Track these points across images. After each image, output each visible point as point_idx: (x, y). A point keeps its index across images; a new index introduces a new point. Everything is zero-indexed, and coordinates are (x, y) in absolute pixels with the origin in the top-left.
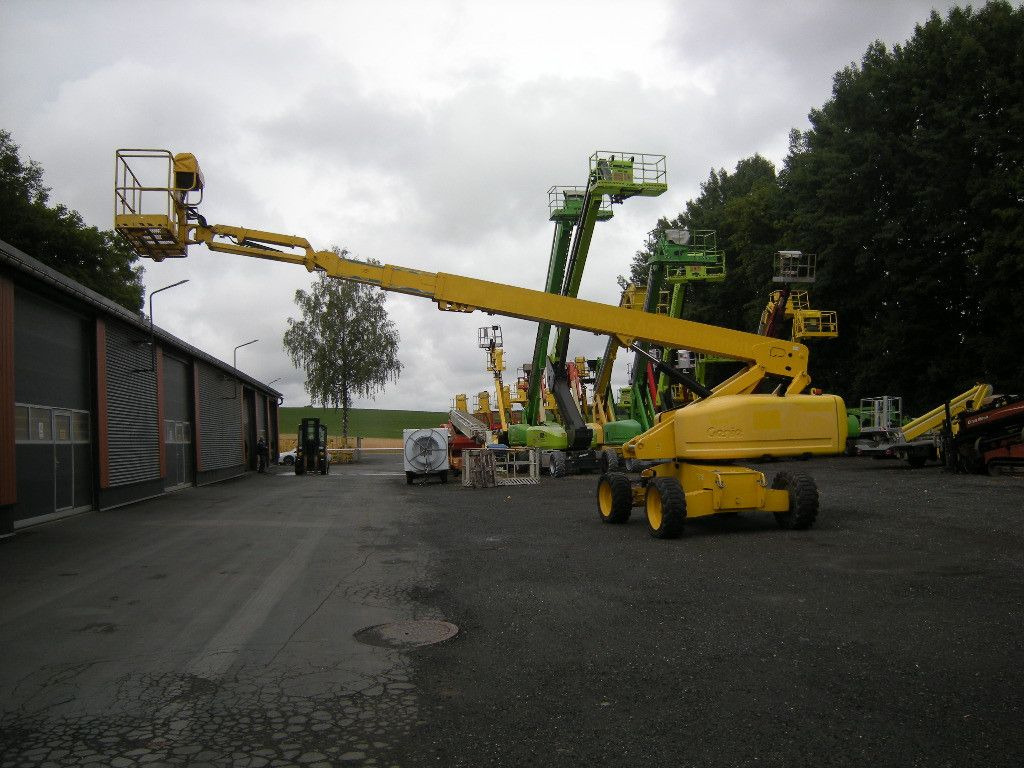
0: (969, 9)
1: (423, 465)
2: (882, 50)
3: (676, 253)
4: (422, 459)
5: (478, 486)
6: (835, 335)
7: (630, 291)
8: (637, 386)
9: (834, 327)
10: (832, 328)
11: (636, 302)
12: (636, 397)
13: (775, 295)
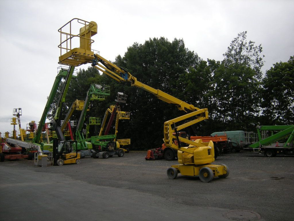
2: (137, 45)
3: (98, 91)
6: (129, 119)
7: (77, 101)
8: (79, 132)
9: (129, 116)
10: (128, 117)
11: (80, 105)
12: (78, 135)
13: (111, 106)
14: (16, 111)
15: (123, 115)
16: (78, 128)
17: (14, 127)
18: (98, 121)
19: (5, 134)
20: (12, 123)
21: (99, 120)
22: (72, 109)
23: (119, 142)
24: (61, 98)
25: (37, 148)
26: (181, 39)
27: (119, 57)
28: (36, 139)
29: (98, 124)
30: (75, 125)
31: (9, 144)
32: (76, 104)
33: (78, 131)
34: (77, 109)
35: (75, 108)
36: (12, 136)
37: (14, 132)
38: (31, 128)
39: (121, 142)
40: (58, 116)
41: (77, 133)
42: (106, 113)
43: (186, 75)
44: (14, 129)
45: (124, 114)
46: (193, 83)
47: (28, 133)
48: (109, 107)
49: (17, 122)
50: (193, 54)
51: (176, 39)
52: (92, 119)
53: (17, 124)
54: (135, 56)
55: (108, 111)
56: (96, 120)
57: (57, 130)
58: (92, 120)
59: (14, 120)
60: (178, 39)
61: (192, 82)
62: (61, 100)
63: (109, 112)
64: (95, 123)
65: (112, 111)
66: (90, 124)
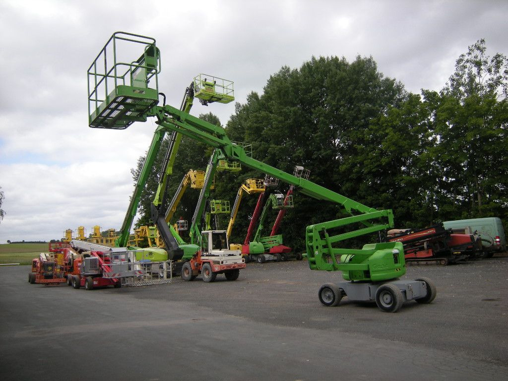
2: (288, 70)
7: (192, 173)
8: (196, 226)
11: (197, 179)
12: (195, 232)
13: (248, 181)
16: (195, 220)
18: (226, 207)
19: (65, 233)
21: (228, 205)
22: (183, 186)
23: (262, 243)
24: (166, 167)
26: (368, 57)
27: (254, 96)
28: (120, 240)
29: (226, 212)
31: (75, 249)
32: (189, 179)
33: (194, 225)
34: (193, 186)
35: (189, 184)
39: (264, 242)
40: (160, 200)
41: (194, 228)
42: (240, 192)
43: (382, 119)
46: (397, 133)
48: (244, 182)
50: (393, 83)
51: (359, 57)
52: (216, 203)
54: (286, 92)
55: (242, 189)
56: (223, 204)
57: (160, 223)
58: (215, 206)
60: (362, 57)
62: (165, 170)
63: (244, 191)
64: (221, 210)
65: (251, 189)
66: (212, 213)
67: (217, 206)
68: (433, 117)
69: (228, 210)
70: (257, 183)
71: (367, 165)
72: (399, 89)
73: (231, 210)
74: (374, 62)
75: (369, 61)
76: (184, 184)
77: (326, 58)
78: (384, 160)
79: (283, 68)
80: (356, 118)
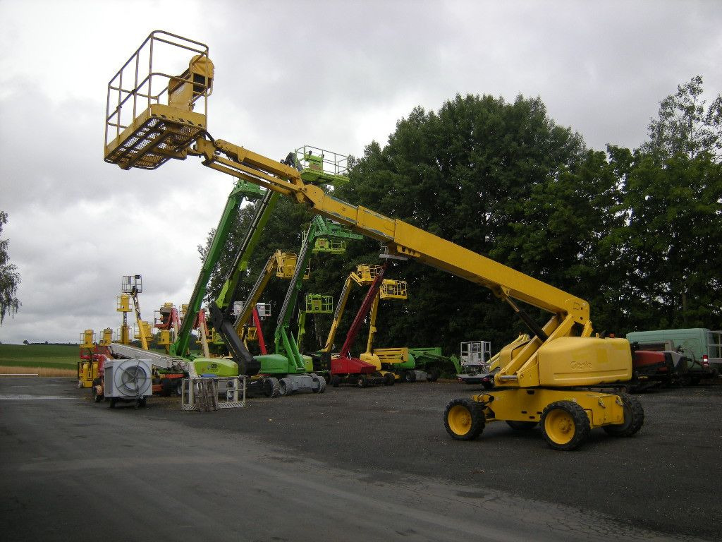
0: (478, 97)
1: (131, 391)
2: (422, 113)
3: (333, 230)
4: (132, 386)
5: (202, 410)
6: (405, 297)
7: (279, 255)
8: (283, 329)
9: (404, 292)
10: (402, 293)
11: (285, 264)
12: (281, 338)
13: (360, 268)
14: (129, 282)
15: (391, 288)
16: (281, 320)
17: (125, 317)
18: (328, 304)
19: (102, 333)
20: (119, 308)
21: (330, 301)
22: (266, 273)
23: (379, 356)
25: (186, 369)
26: (535, 98)
27: (374, 147)
28: (177, 345)
29: (328, 311)
30: (267, 312)
31: (115, 356)
32: (276, 263)
33: (281, 328)
34: (279, 275)
35: (275, 270)
36: (119, 338)
37: (125, 329)
38: (164, 320)
39: (383, 356)
41: (279, 332)
42: (348, 283)
43: (551, 186)
44: (125, 322)
45: (393, 286)
46: (569, 207)
47: (156, 331)
48: (354, 270)
49: (132, 306)
50: (567, 135)
51: (520, 97)
52: (313, 299)
53: (131, 310)
54: (417, 141)
55: (351, 279)
56: (323, 300)
58: (312, 303)
59: (124, 301)
60: (526, 98)
61: (565, 206)
63: (353, 282)
64: (320, 308)
65: (363, 279)
66: (307, 311)
67: (314, 302)
68: (623, 185)
69: (330, 308)
70: (372, 271)
71: (528, 251)
72: (576, 143)
73: (335, 309)
74: (542, 105)
75: (536, 103)
76: (268, 270)
77: (475, 96)
78: (552, 245)
79: (415, 109)
80: (515, 183)
